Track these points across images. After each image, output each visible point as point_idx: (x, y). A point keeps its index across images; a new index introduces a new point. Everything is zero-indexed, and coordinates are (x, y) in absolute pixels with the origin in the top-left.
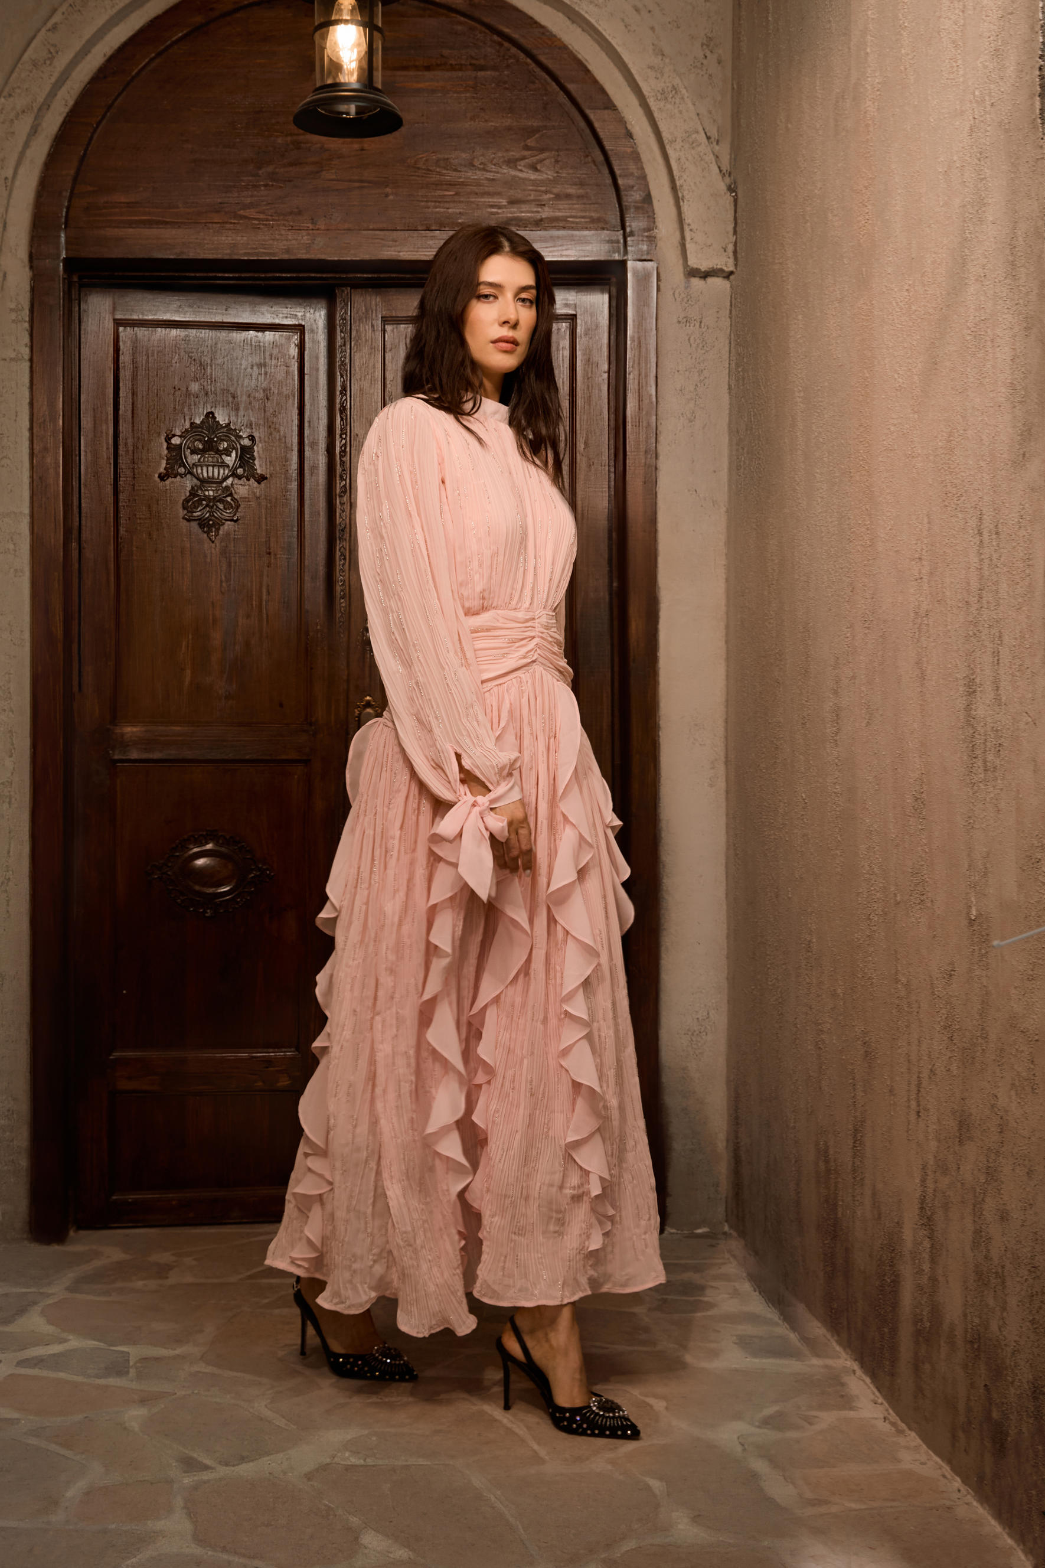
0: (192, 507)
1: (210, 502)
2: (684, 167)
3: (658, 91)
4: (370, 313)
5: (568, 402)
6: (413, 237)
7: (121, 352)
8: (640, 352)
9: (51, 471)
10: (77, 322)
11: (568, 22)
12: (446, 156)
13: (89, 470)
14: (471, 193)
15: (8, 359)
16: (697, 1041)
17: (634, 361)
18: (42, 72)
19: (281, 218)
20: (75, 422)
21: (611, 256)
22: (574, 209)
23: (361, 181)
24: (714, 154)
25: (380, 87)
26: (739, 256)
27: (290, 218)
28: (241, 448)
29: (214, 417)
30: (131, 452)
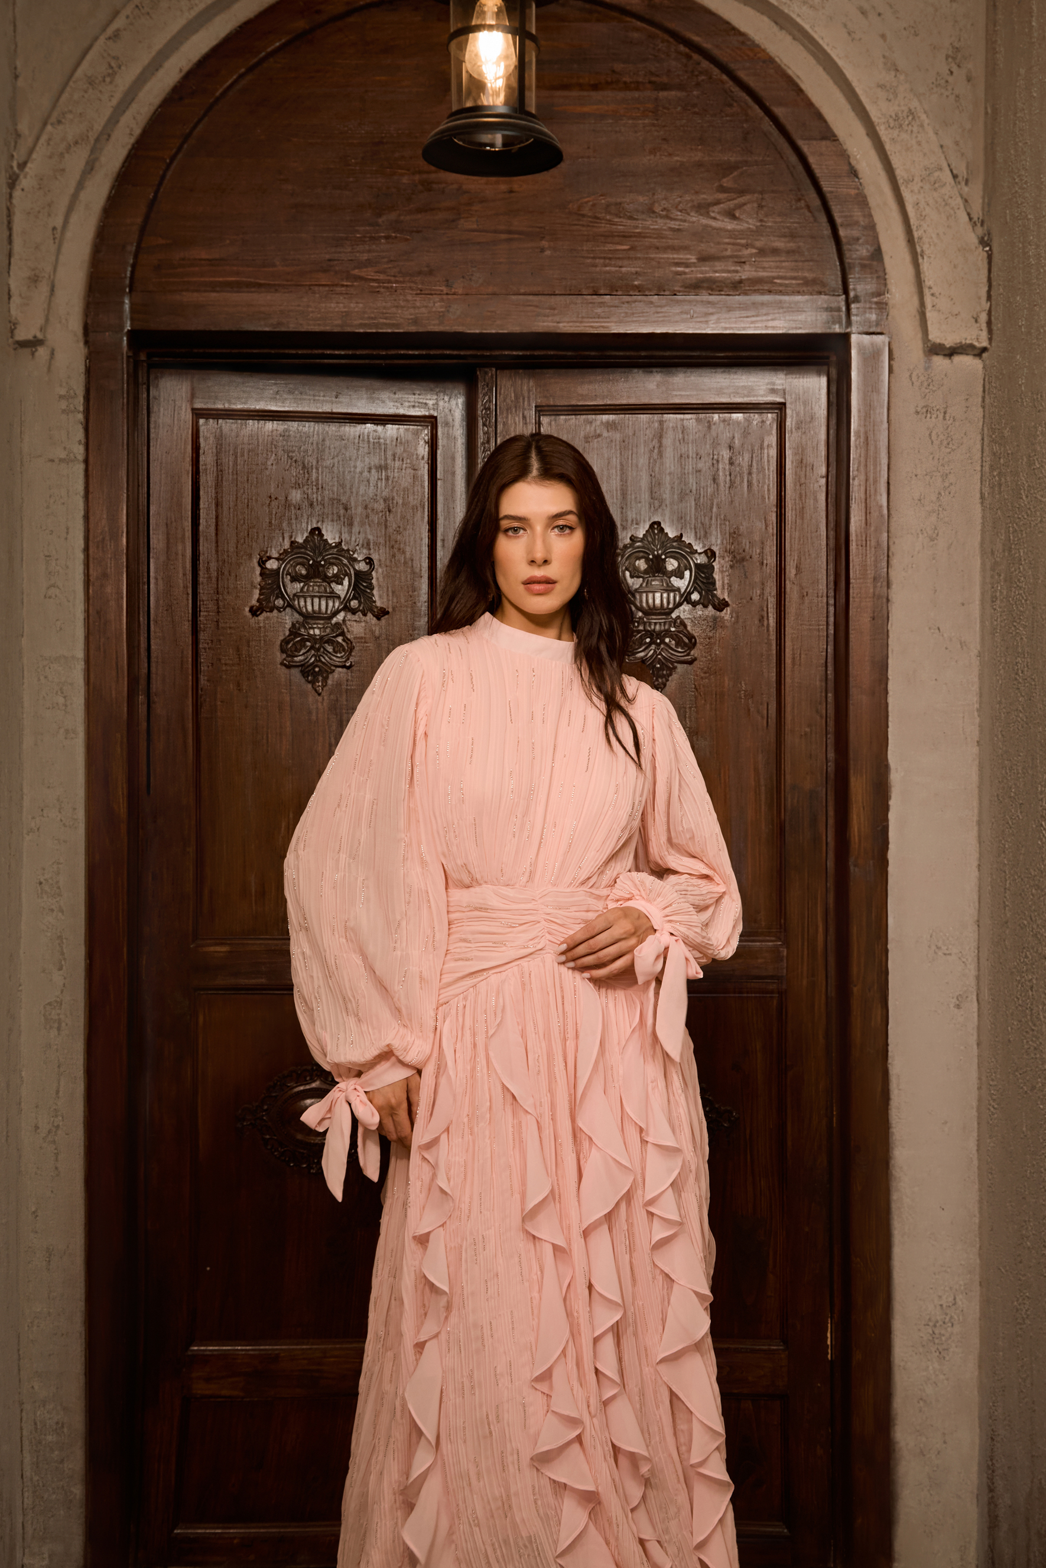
0: (293, 649)
1: (316, 643)
2: (924, 214)
3: (891, 116)
4: (521, 401)
5: (774, 515)
6: (576, 304)
7: (201, 451)
8: (867, 450)
9: (112, 603)
10: (145, 412)
11: (776, 28)
12: (619, 200)
13: (161, 602)
14: (650, 247)
15: (57, 460)
16: (940, 1334)
17: (859, 463)
18: (101, 91)
19: (407, 279)
20: (143, 540)
21: (830, 328)
22: (782, 268)
23: (510, 232)
24: (962, 197)
25: (534, 112)
26: (994, 328)
27: (418, 279)
28: (355, 574)
29: (321, 535)
30: (214, 579)
